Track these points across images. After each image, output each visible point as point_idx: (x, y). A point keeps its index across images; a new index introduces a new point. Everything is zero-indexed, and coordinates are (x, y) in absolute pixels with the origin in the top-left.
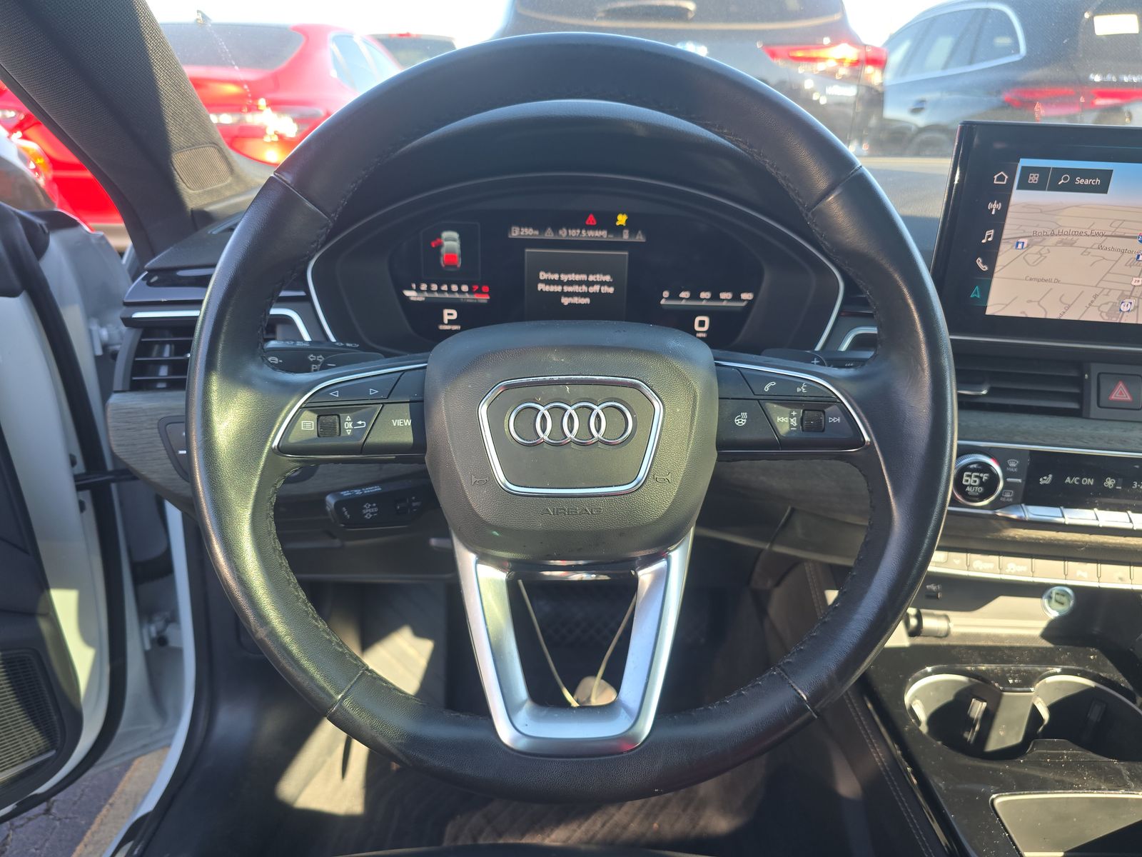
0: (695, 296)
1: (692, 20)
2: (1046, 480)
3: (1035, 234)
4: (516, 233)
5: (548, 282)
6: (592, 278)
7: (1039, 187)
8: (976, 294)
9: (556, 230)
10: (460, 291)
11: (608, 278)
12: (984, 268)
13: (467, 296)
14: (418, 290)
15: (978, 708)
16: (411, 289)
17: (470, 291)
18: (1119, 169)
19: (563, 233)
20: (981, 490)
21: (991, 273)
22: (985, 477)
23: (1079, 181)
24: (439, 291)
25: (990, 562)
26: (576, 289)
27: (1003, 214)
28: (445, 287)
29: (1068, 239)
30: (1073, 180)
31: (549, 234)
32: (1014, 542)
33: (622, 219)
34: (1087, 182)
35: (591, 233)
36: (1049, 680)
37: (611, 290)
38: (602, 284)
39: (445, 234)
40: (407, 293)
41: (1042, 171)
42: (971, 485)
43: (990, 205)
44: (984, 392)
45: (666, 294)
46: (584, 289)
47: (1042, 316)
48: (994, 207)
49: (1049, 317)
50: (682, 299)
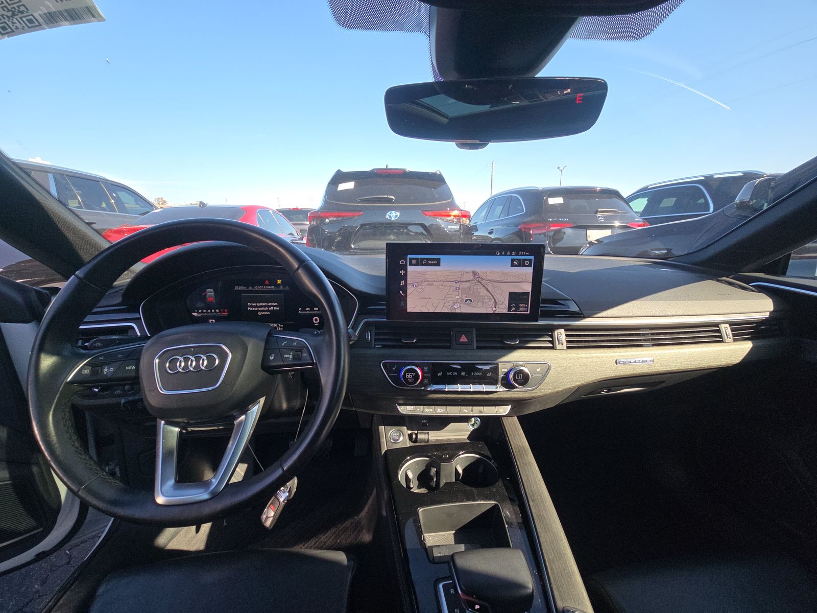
0: (312, 309)
1: (393, 203)
2: (440, 374)
3: (419, 282)
4: (237, 288)
5: (252, 307)
6: (269, 304)
7: (416, 265)
8: (402, 304)
9: (253, 287)
10: (215, 312)
11: (276, 304)
12: (403, 295)
13: (219, 314)
14: (198, 312)
15: (434, 470)
16: (195, 312)
17: (220, 312)
18: (443, 258)
19: (256, 288)
20: (413, 379)
21: (406, 296)
22: (414, 374)
23: (430, 262)
24: (207, 312)
25: (431, 409)
26: (264, 309)
27: (406, 274)
28: (209, 311)
29: (431, 283)
30: (428, 262)
31: (250, 288)
32: (433, 400)
33: (279, 281)
34: (432, 263)
35: (267, 287)
36: (461, 456)
37: (278, 308)
38: (274, 306)
39: (208, 290)
40: (193, 314)
41: (417, 259)
42: (409, 378)
43: (401, 272)
44: (415, 341)
45: (300, 309)
46: (267, 308)
47: (428, 311)
48: (402, 272)
49: (430, 311)
50: (307, 311)
